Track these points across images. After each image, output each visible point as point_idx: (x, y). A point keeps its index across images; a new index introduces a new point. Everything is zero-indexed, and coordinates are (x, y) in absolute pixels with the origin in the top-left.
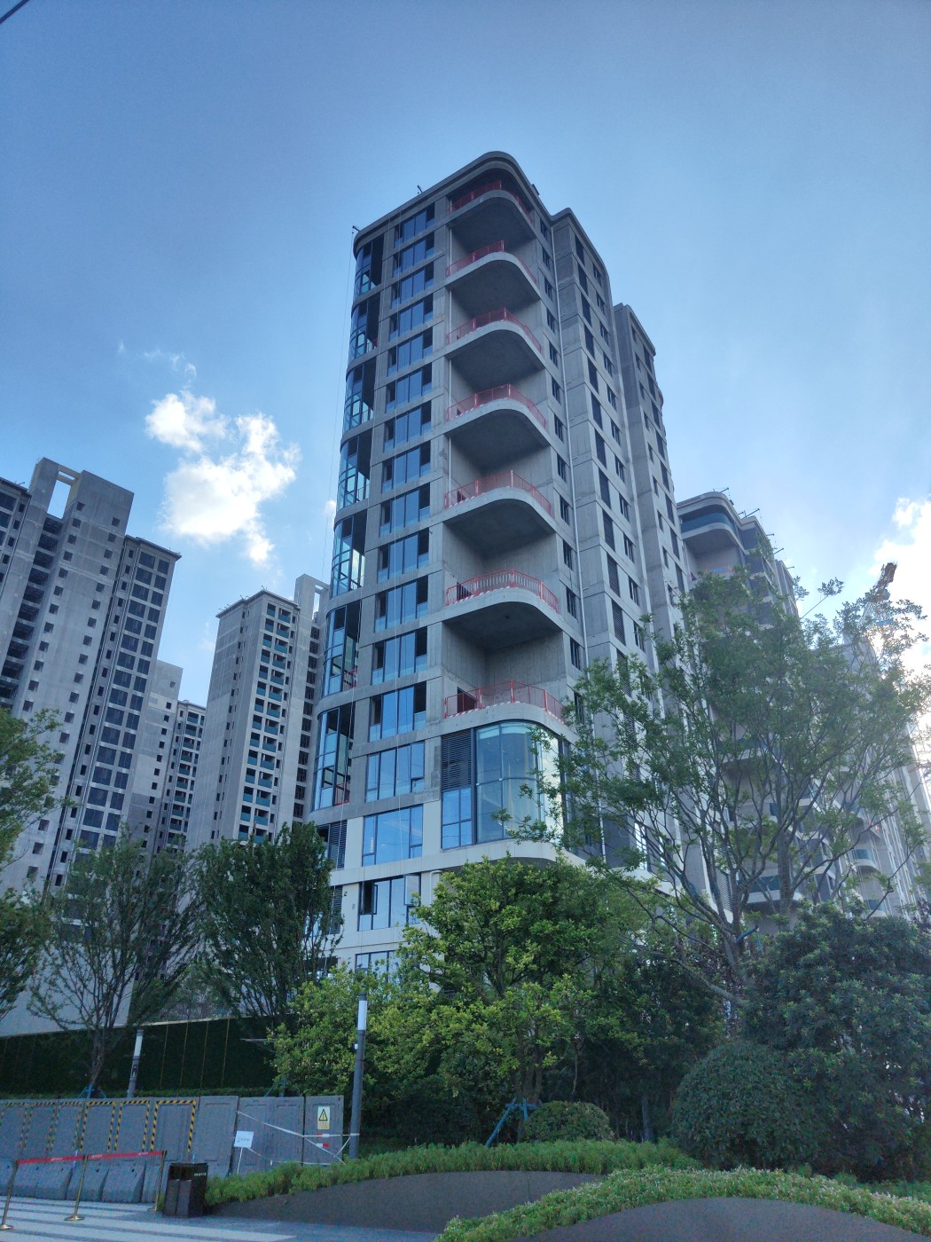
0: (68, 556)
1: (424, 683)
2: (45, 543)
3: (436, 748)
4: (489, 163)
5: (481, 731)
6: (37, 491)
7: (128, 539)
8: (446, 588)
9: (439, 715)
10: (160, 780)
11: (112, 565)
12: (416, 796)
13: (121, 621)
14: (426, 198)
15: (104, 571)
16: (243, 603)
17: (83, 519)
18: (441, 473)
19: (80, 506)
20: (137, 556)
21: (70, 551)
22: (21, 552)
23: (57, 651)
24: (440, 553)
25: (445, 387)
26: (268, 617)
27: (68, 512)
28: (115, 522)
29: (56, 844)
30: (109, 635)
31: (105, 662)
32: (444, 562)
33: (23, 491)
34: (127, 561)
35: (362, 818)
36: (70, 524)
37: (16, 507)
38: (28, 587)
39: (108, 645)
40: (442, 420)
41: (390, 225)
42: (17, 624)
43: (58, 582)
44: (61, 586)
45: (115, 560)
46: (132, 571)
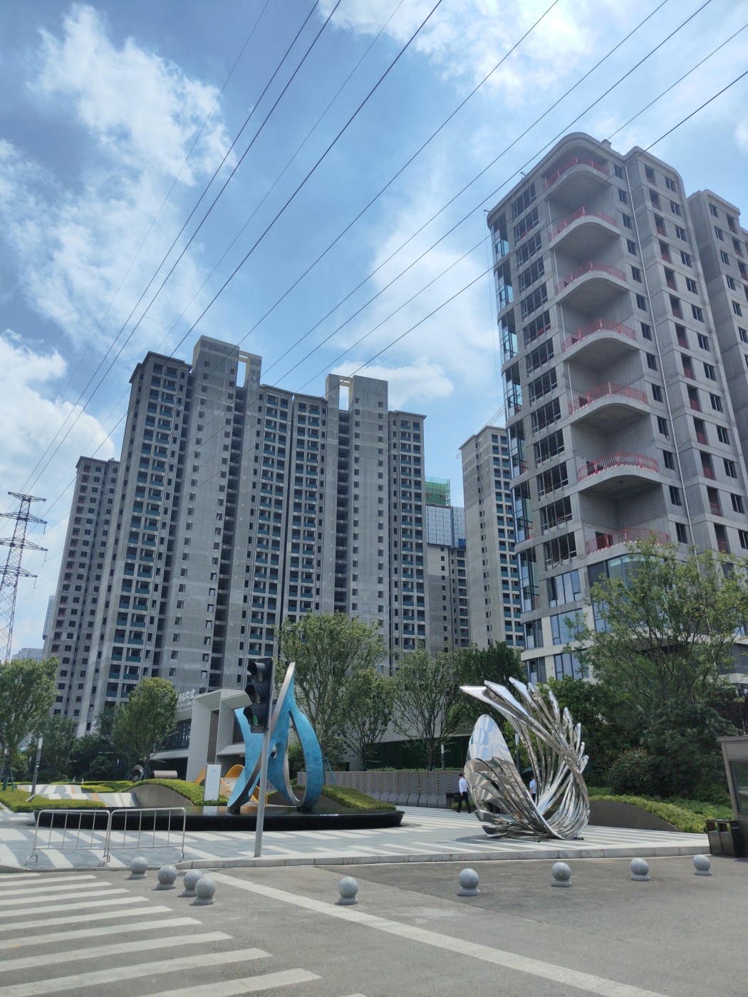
0: (357, 436)
1: (573, 533)
2: (343, 430)
3: (585, 574)
4: (566, 145)
5: (610, 561)
6: (330, 397)
7: (390, 413)
8: (578, 469)
9: (584, 553)
10: (445, 563)
11: (384, 434)
12: (578, 604)
13: (398, 470)
14: (528, 180)
15: (380, 439)
16: (476, 437)
17: (361, 408)
18: (565, 390)
19: (357, 400)
20: (399, 423)
21: (358, 432)
22: (330, 440)
23: (365, 498)
24: (571, 445)
25: (559, 327)
26: (494, 444)
27: (351, 406)
28: (380, 404)
29: (390, 619)
30: (392, 481)
31: (394, 499)
32: (574, 451)
33: (321, 400)
34: (393, 428)
35: (549, 618)
36: (354, 413)
37: (320, 410)
38: (339, 461)
39: (394, 488)
40: (561, 351)
41: (508, 205)
42: (338, 486)
43: (355, 454)
44: (357, 456)
45: (386, 430)
46: (397, 434)
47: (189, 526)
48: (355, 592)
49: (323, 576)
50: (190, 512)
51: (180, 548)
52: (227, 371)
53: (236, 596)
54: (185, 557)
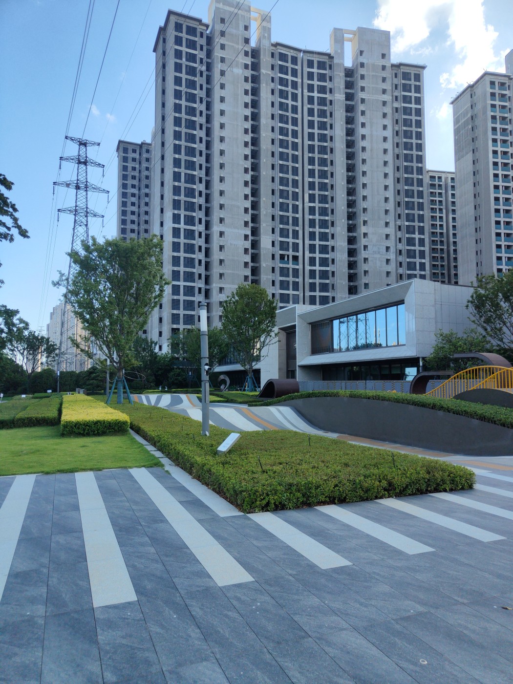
0: (363, 89)
2: (349, 85)
6: (336, 52)
7: (393, 66)
11: (387, 86)
13: (400, 122)
15: (384, 91)
16: (471, 87)
17: (365, 61)
19: (361, 53)
20: (400, 75)
21: (363, 85)
22: (338, 95)
23: (371, 150)
26: (491, 91)
27: (355, 60)
28: (383, 56)
29: (396, 258)
31: (397, 150)
33: (329, 55)
34: (395, 81)
36: (359, 66)
37: (328, 67)
38: (346, 116)
39: (397, 139)
42: (347, 141)
43: (362, 107)
44: (364, 109)
45: (389, 81)
46: (399, 87)
47: (222, 179)
48: (365, 235)
49: (337, 223)
50: (222, 166)
51: (216, 200)
52: (242, 28)
53: (266, 241)
54: (222, 207)
